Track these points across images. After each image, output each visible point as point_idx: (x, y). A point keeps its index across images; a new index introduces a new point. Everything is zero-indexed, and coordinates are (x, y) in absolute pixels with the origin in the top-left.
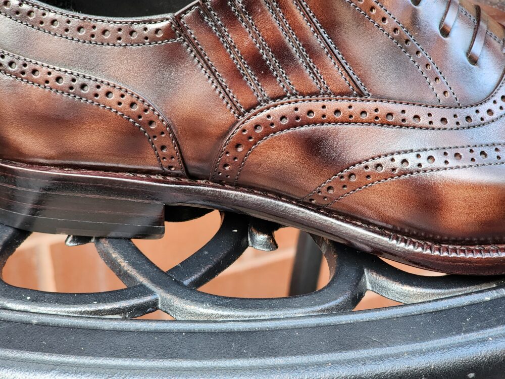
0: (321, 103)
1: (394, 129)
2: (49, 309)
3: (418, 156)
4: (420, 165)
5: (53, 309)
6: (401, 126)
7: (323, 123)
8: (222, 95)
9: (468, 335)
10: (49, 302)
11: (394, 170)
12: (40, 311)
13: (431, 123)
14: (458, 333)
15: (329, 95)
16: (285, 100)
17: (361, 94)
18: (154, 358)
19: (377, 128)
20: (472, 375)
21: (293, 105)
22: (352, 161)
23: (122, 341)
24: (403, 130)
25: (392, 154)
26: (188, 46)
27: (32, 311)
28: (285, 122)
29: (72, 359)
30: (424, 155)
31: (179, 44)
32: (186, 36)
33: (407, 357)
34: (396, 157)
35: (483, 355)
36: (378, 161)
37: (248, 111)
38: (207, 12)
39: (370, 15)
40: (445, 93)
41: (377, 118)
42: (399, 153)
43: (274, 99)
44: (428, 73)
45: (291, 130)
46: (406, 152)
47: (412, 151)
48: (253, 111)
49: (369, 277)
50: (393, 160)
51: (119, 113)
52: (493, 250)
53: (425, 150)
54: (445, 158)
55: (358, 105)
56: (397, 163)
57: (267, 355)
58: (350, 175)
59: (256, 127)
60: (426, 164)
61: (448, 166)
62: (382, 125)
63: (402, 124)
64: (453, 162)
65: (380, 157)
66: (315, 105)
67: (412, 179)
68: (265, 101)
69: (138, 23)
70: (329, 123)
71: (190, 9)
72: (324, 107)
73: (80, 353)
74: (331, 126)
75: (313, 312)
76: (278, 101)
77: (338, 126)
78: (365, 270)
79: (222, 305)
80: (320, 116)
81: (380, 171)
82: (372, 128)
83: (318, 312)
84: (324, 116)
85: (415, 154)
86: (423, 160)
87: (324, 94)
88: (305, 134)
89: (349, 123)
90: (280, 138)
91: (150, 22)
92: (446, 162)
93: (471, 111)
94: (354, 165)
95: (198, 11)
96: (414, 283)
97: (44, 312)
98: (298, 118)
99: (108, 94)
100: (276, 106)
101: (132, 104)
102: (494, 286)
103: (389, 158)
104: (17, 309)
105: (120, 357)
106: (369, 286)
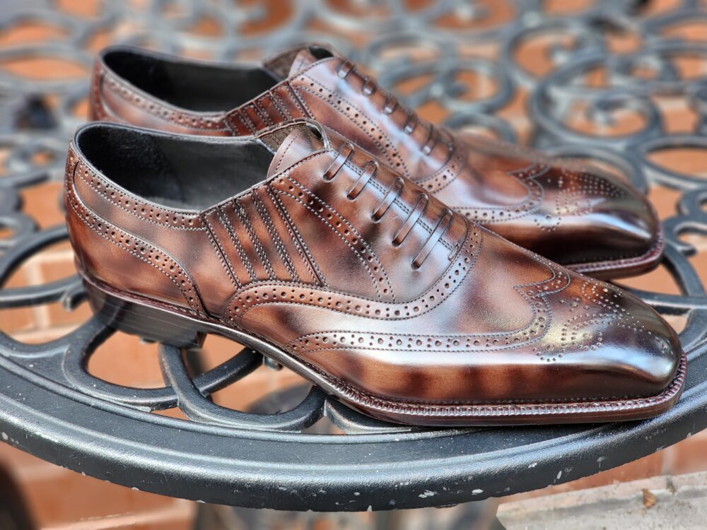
0: (291, 288)
1: (341, 314)
2: (105, 396)
3: (353, 336)
4: (352, 343)
5: (108, 397)
6: (346, 313)
7: (291, 302)
8: (228, 272)
9: (362, 466)
10: (106, 391)
11: (335, 343)
12: (99, 397)
13: (368, 312)
14: (356, 463)
15: (299, 282)
16: (269, 282)
17: (321, 285)
18: (154, 445)
19: (329, 311)
20: (357, 494)
21: (273, 287)
22: (308, 332)
23: (139, 429)
24: (347, 315)
25: (336, 332)
26: (209, 234)
27: (95, 396)
28: (266, 298)
29: (104, 437)
30: (357, 336)
31: (204, 231)
32: (208, 227)
33: (314, 474)
34: (338, 334)
35: (368, 481)
36: (325, 335)
37: (244, 285)
38: (221, 215)
39: (335, 228)
40: (385, 290)
41: (329, 304)
42: (340, 332)
43: (262, 280)
44: (375, 274)
45: (270, 304)
46: (345, 332)
47: (349, 332)
48: (247, 286)
49: (327, 407)
50: (335, 336)
51: (164, 272)
52: (414, 409)
53: (359, 332)
54: (371, 341)
55: (318, 293)
56: (337, 339)
57: (223, 456)
58: (307, 341)
59: (248, 298)
60: (357, 344)
61: (371, 347)
62: (333, 309)
63: (346, 311)
64: (376, 345)
65: (327, 332)
66: (287, 289)
67: (345, 351)
68: (255, 281)
69: (179, 213)
70: (296, 303)
71: (211, 210)
72: (293, 291)
73: (110, 433)
74: (296, 305)
75: (272, 428)
76: (264, 282)
77: (302, 306)
78: (326, 401)
79: (214, 413)
80: (290, 297)
81: (327, 342)
82: (326, 310)
83: (276, 429)
84: (293, 297)
85: (351, 334)
86: (355, 340)
87: (295, 281)
88: (278, 308)
89: (310, 304)
90: (262, 308)
91: (186, 214)
92: (371, 344)
93: (400, 307)
94: (309, 335)
95: (215, 213)
96: (352, 418)
97: (102, 398)
98: (275, 296)
99: (157, 257)
100: (261, 285)
101: (172, 267)
102: (410, 430)
103: (333, 334)
104: (86, 392)
105: (133, 440)
106: (325, 414)
